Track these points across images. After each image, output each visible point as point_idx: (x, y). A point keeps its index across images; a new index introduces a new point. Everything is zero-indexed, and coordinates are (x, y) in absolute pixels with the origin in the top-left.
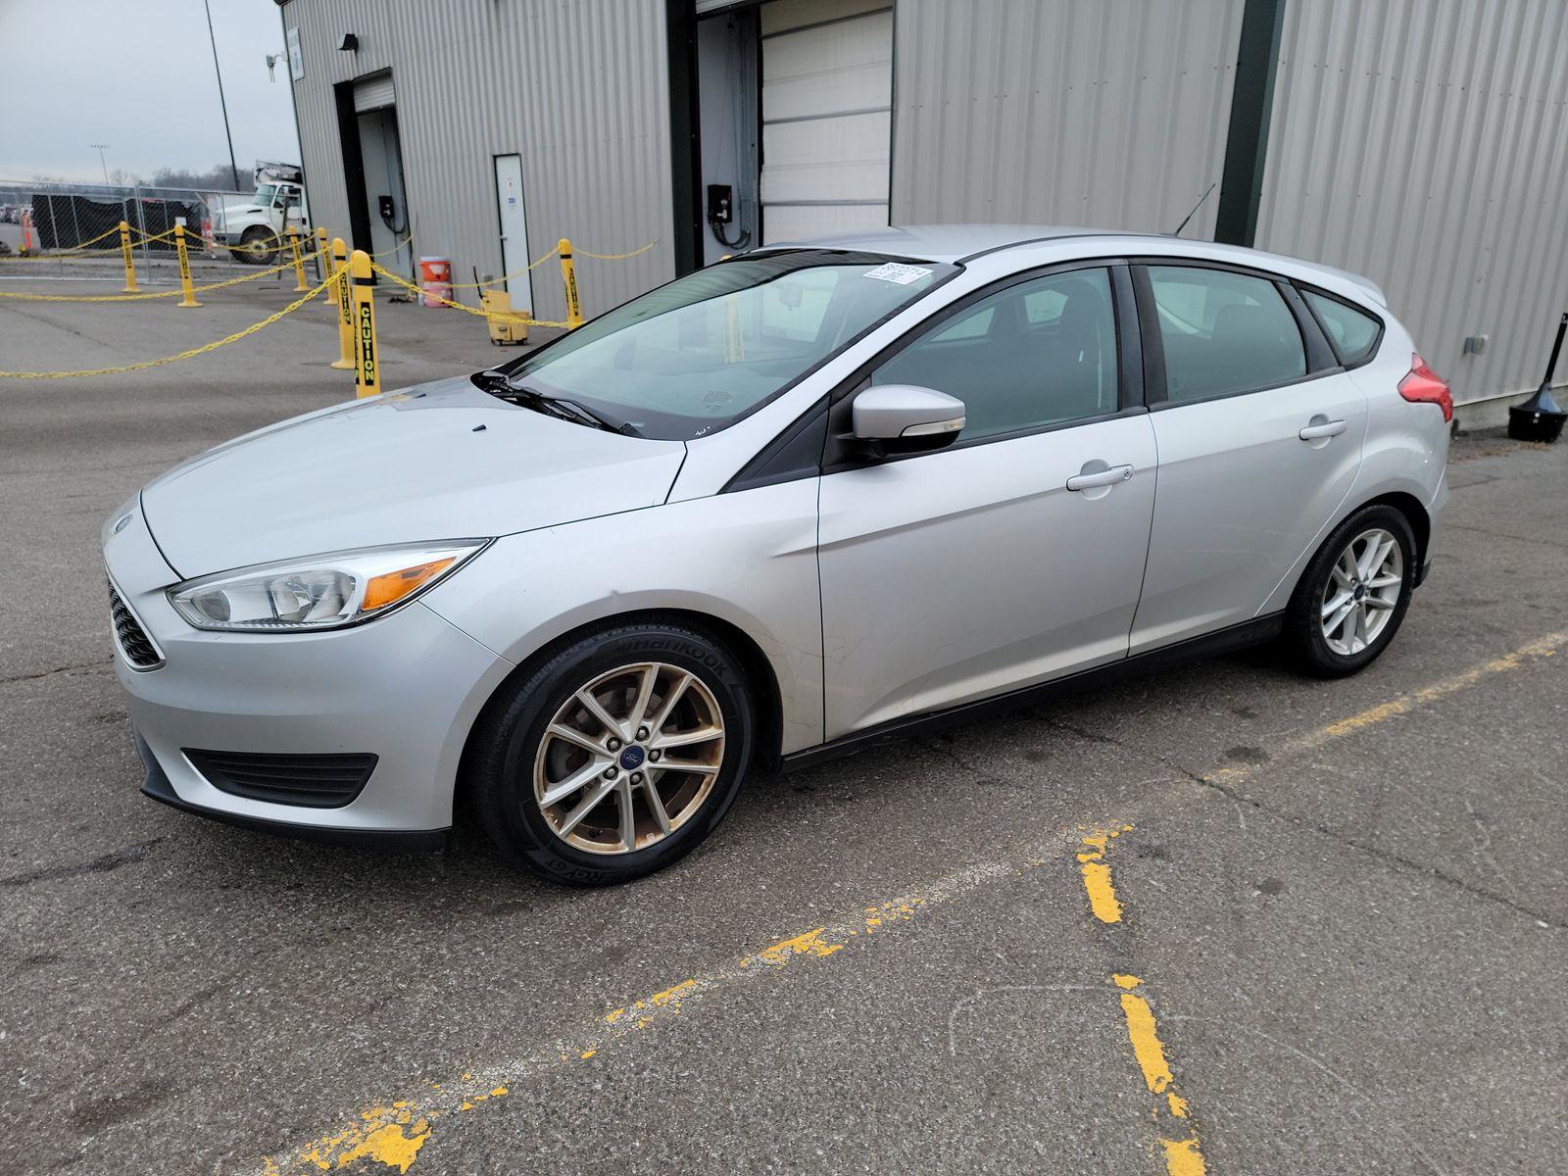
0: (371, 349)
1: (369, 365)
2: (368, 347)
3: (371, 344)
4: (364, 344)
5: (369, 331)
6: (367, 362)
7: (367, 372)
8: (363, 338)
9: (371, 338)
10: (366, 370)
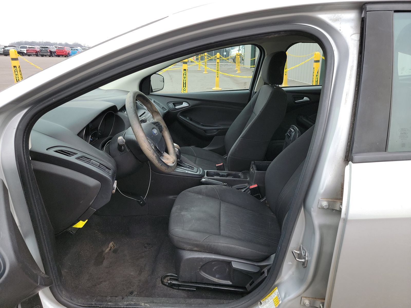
0: (186, 84)
1: (185, 89)
2: (185, 83)
3: (186, 82)
4: (184, 82)
5: (185, 78)
6: (184, 88)
7: (184, 91)
8: (184, 80)
9: (186, 80)
10: (183, 90)
